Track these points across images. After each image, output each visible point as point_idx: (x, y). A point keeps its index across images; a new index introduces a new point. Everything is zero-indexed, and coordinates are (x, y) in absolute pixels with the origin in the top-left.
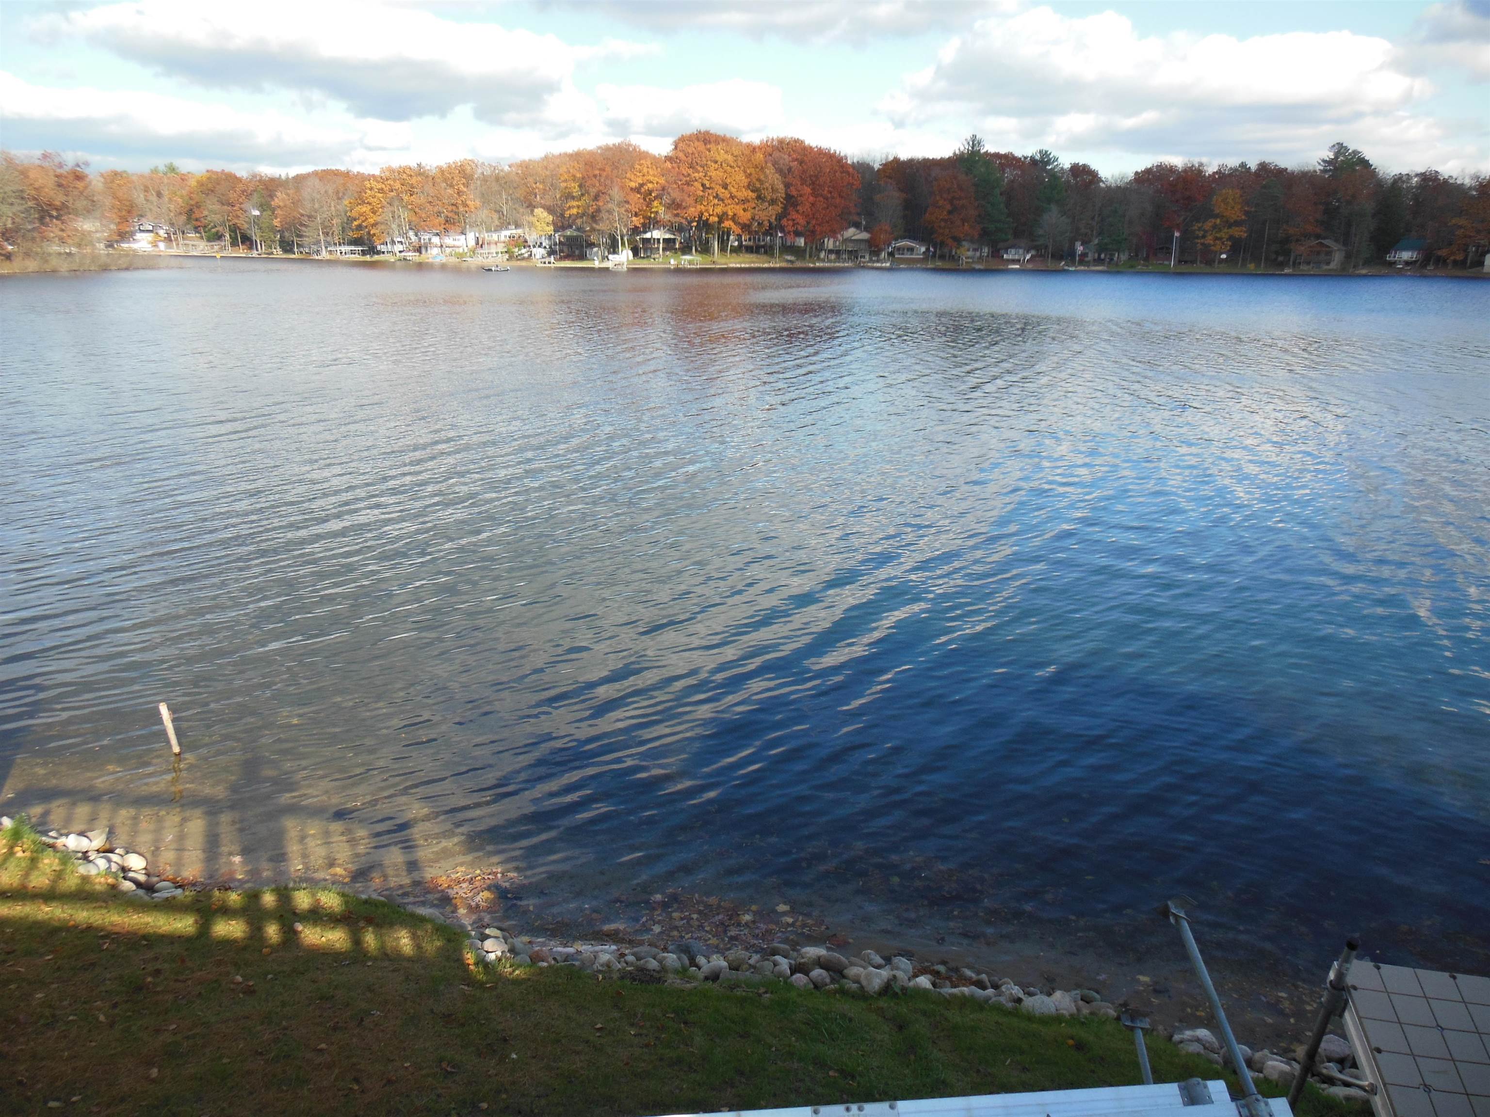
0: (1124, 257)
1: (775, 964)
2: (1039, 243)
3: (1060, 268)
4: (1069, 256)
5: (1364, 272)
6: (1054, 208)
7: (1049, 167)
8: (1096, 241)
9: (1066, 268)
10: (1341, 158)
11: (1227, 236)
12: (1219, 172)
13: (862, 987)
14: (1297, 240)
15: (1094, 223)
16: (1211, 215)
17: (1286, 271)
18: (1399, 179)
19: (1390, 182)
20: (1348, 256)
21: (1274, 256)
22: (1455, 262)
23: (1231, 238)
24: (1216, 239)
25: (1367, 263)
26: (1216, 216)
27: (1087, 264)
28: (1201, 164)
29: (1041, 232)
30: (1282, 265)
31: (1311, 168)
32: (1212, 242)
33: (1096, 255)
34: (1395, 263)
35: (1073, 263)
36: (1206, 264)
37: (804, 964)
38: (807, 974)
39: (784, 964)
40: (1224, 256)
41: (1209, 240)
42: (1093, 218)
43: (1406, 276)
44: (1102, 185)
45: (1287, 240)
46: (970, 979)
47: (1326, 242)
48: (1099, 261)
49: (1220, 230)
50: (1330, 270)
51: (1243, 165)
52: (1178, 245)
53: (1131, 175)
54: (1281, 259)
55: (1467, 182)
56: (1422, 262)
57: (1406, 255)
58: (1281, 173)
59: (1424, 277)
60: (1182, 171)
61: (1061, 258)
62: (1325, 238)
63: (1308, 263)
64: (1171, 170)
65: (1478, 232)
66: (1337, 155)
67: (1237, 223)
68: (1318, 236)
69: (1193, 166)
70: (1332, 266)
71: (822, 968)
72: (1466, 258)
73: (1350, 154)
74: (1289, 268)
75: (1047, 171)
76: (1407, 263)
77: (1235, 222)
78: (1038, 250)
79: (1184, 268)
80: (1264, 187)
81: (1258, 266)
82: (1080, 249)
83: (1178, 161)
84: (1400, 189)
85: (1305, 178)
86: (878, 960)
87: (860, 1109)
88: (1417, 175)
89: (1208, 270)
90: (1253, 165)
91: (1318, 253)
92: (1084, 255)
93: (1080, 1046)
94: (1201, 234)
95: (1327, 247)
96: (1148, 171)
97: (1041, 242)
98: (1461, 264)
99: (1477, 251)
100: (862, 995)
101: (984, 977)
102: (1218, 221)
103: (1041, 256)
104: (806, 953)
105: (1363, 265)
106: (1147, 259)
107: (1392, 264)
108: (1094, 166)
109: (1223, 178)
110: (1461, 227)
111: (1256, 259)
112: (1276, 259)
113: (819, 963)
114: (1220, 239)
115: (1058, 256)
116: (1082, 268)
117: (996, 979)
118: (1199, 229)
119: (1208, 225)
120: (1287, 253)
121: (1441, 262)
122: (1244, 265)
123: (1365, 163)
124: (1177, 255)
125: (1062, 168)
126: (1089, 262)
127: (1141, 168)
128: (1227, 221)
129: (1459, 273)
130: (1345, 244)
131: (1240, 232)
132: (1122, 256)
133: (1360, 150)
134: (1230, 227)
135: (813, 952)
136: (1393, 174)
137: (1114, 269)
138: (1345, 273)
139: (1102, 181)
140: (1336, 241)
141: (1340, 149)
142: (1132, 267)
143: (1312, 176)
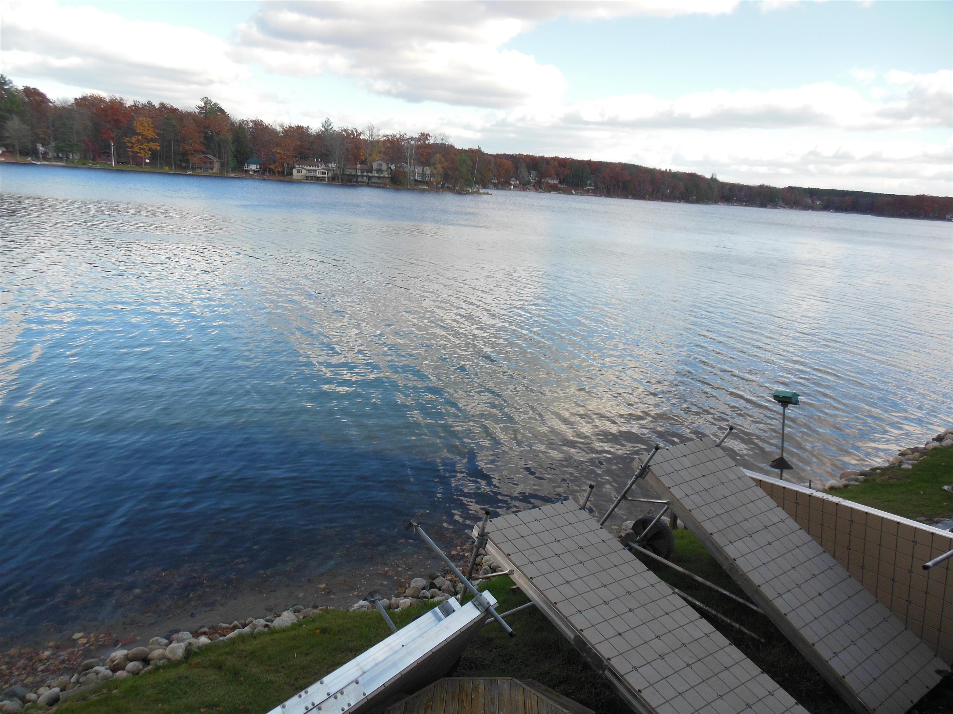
0: (77, 157)
1: (97, 673)
2: (7, 142)
3: (28, 162)
4: (34, 153)
5: (233, 175)
6: (15, 117)
7: (6, 87)
8: (53, 144)
9: (33, 162)
10: (208, 106)
11: (148, 148)
12: (135, 106)
13: (169, 659)
14: (192, 154)
15: (50, 132)
16: (134, 133)
17: (189, 172)
18: (242, 123)
19: (238, 123)
20: (222, 166)
21: (179, 163)
22: (279, 172)
23: (150, 149)
24: (141, 149)
25: (234, 170)
26: (139, 134)
27: (49, 160)
28: (121, 99)
29: (7, 135)
30: (185, 168)
31: (192, 110)
32: (138, 151)
33: (55, 154)
34: (248, 171)
35: (38, 158)
36: (136, 165)
37: (118, 664)
38: (123, 669)
39: (103, 670)
40: (148, 161)
41: (136, 149)
42: (48, 127)
43: (255, 179)
44: (51, 104)
45: (185, 154)
46: (227, 628)
47: (208, 156)
48: (58, 158)
49: (142, 144)
50: (214, 173)
51: (149, 103)
52: (115, 151)
53: (72, 101)
54: (184, 164)
55: (278, 129)
56: (263, 171)
57: (254, 167)
58: (174, 111)
59: (264, 180)
60: (109, 102)
61: (27, 154)
62: (207, 154)
63: (201, 168)
64: (101, 100)
65: (288, 156)
66: (206, 103)
67: (153, 140)
68: (203, 153)
69: (116, 99)
70: (215, 170)
71: (131, 661)
72: (284, 170)
73: (213, 105)
74: (190, 170)
75: (5, 90)
76: (255, 171)
77: (152, 139)
78: (7, 148)
79: (122, 167)
80: (166, 119)
81: (170, 168)
82: (41, 149)
83: (105, 95)
84: (244, 128)
85: (188, 116)
86: (165, 641)
87: (306, 693)
88: (252, 121)
89: (139, 169)
90: (157, 104)
91: (205, 163)
92: (45, 154)
93: (324, 631)
94: (130, 145)
95: (210, 159)
96: (84, 99)
97: (8, 141)
98: (282, 173)
99: (288, 167)
100: (172, 664)
101: (236, 623)
102: (140, 137)
103: (10, 152)
104: (115, 657)
105: (232, 170)
106: (94, 159)
107: (247, 171)
108: (42, 90)
109: (137, 109)
110: (278, 153)
111: (169, 164)
112: (181, 165)
113: (128, 659)
114: (144, 149)
115: (25, 153)
116: (46, 163)
117: (243, 621)
118: (129, 142)
119: (134, 139)
120: (187, 161)
121: (271, 172)
122: (162, 167)
123: (222, 111)
124: (116, 158)
125: (17, 89)
126: (50, 159)
127: (79, 96)
128: (146, 138)
129: (282, 178)
130: (220, 159)
131: (156, 146)
132: (75, 155)
133: (218, 103)
134: (148, 142)
135: (119, 654)
136: (239, 119)
137: (71, 165)
138: (221, 176)
139: (51, 102)
140: (214, 156)
141: (207, 101)
142: (84, 164)
143: (194, 115)
